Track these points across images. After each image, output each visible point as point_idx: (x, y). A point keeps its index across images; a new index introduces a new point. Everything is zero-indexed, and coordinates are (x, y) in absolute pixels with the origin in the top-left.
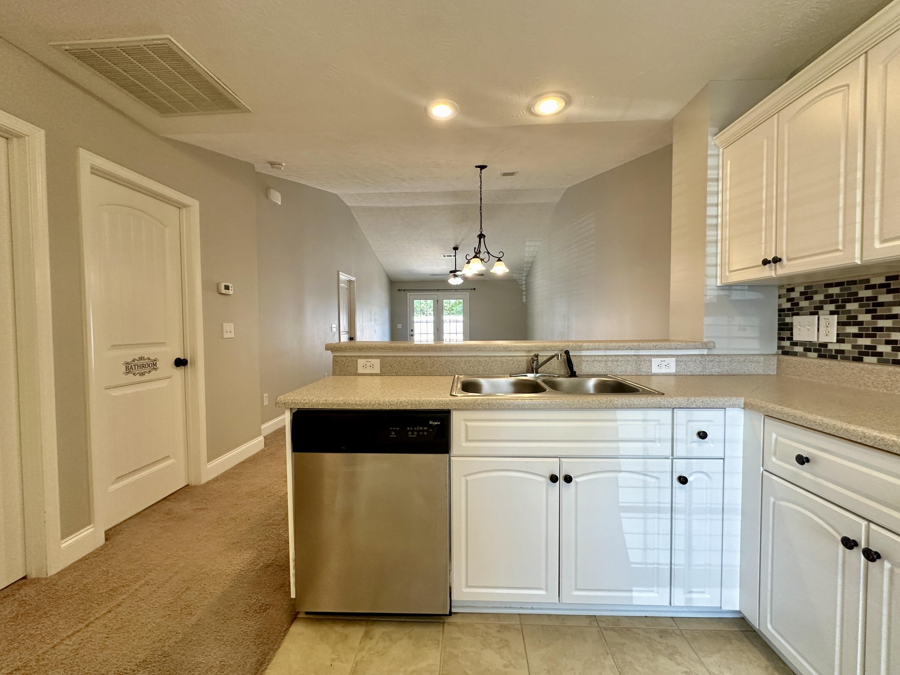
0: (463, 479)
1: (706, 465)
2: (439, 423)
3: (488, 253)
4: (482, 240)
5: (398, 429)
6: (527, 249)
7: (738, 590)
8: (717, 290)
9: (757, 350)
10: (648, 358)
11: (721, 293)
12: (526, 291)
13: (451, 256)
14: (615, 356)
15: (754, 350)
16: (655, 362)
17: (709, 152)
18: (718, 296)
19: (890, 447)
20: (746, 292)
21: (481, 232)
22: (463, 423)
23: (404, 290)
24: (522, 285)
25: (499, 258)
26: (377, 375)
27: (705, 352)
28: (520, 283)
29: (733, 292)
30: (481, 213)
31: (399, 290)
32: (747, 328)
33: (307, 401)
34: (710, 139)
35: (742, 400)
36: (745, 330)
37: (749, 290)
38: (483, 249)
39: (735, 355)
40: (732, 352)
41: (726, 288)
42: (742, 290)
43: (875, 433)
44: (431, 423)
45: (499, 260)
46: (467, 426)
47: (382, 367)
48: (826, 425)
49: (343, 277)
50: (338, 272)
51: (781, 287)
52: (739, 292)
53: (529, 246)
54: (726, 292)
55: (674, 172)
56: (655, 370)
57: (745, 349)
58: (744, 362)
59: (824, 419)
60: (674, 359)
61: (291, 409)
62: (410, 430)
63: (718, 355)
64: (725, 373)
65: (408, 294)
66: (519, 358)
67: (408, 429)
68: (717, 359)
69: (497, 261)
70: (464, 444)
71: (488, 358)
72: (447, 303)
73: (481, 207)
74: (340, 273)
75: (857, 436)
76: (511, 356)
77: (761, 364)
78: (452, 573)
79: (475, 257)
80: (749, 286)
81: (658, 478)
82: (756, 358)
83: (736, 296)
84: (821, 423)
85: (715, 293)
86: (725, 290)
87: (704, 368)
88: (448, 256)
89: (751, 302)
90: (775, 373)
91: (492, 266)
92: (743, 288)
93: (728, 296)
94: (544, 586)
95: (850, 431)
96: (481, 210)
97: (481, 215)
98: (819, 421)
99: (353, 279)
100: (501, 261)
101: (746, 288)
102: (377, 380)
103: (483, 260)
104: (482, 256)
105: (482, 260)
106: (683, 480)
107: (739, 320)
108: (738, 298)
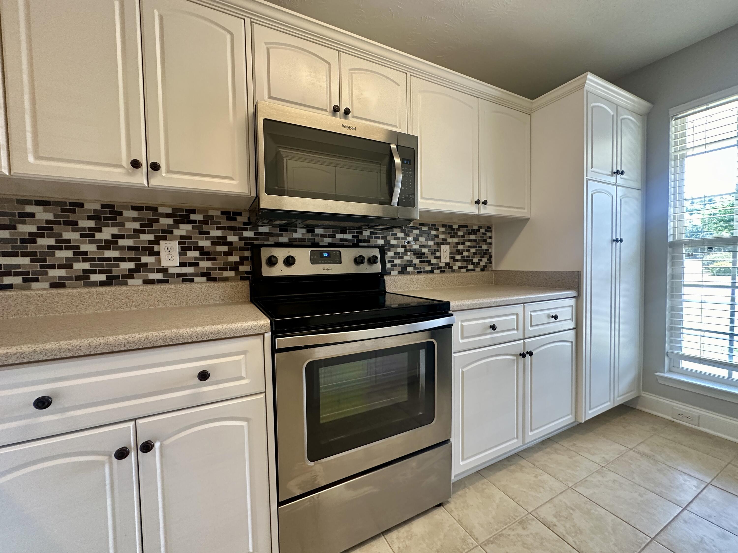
19: (155, 342)
43: (137, 336)
48: (78, 347)
59: (71, 342)
75: (121, 345)
84: (70, 347)
95: (111, 343)
98: (67, 347)
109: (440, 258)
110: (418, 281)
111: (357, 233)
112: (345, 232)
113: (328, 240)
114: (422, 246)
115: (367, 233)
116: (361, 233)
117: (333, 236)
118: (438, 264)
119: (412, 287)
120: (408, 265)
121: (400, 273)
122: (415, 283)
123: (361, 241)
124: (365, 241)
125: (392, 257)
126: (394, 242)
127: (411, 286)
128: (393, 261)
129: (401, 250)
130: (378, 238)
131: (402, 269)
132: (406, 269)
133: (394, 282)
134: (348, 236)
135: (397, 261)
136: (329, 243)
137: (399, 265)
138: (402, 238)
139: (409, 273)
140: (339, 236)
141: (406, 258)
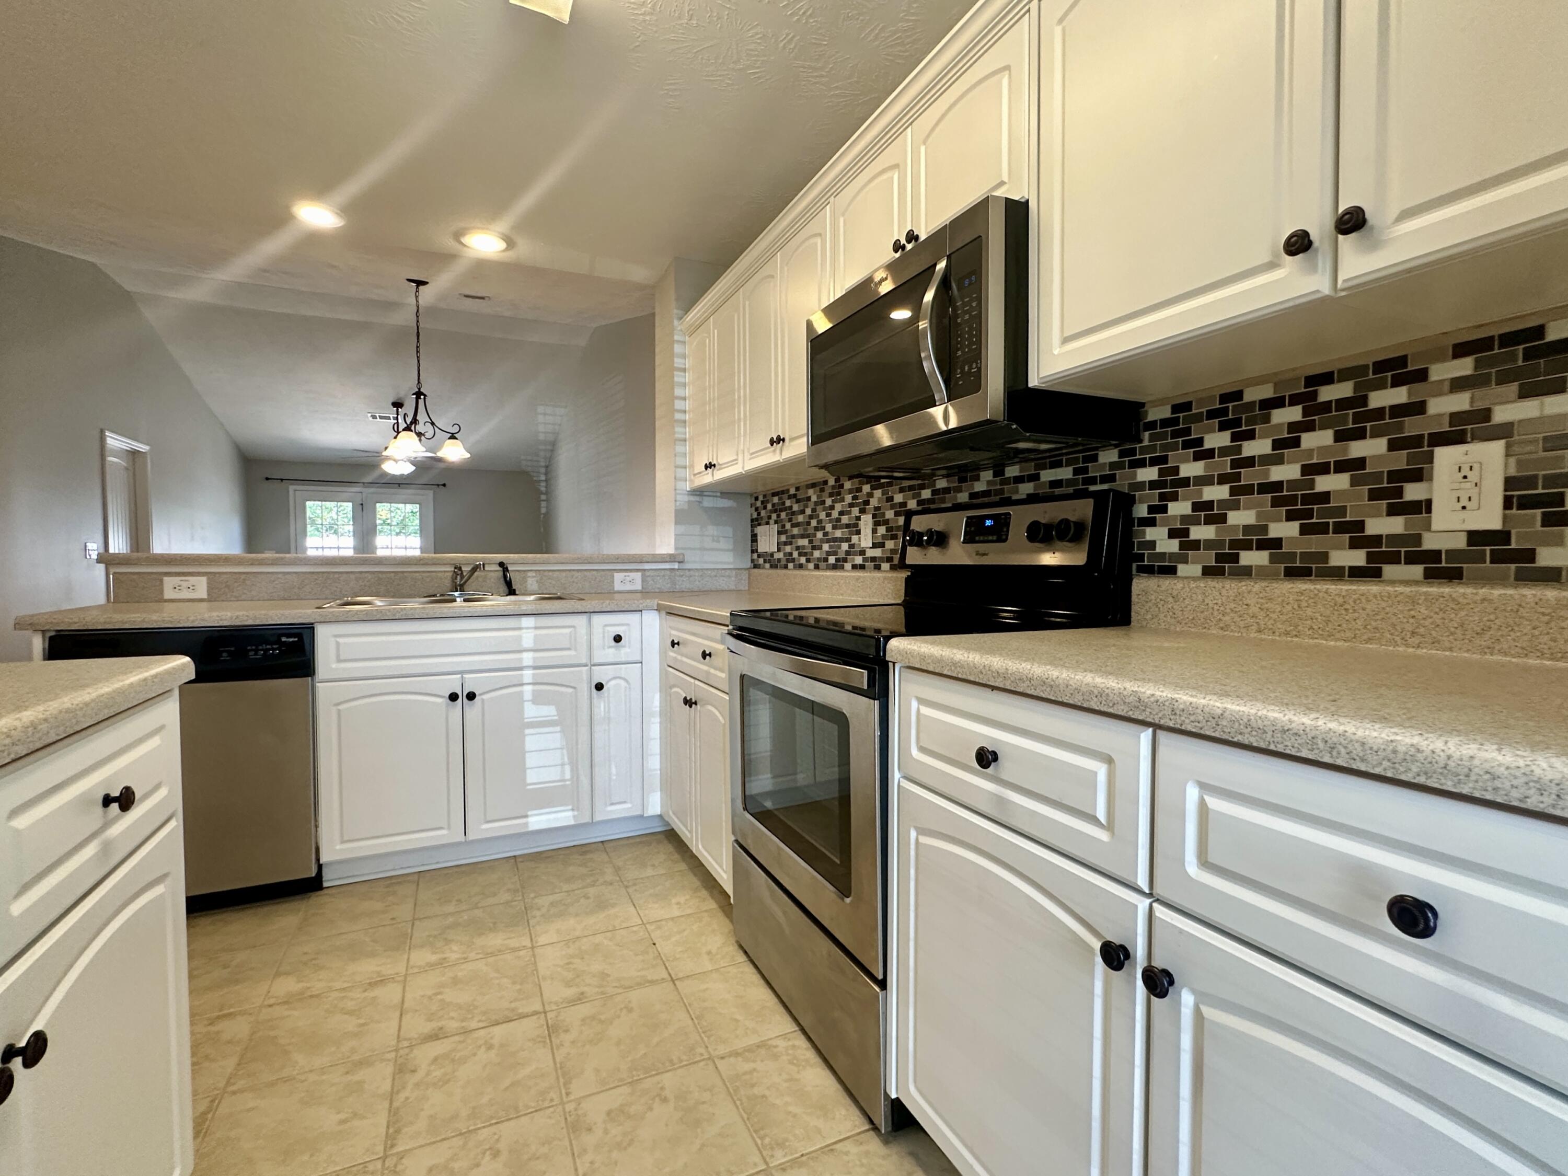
0: (334, 709)
1: (623, 670)
2: (296, 639)
3: (433, 424)
4: (421, 402)
5: (233, 649)
6: (541, 418)
7: (659, 793)
8: (688, 495)
9: (728, 563)
10: (610, 573)
11: (692, 498)
12: (546, 493)
13: (389, 418)
14: (570, 570)
15: (725, 563)
16: (618, 577)
17: (676, 338)
18: (689, 502)
20: (719, 499)
21: (419, 389)
22: (333, 639)
23: (282, 480)
24: (540, 481)
25: (453, 434)
26: (201, 600)
27: (676, 566)
28: (535, 479)
29: (704, 498)
30: (418, 357)
31: (267, 479)
32: (721, 539)
33: (76, 620)
34: (676, 322)
35: (656, 602)
36: (719, 542)
37: (721, 497)
38: (422, 417)
39: (707, 569)
40: (706, 566)
41: (698, 493)
42: (714, 496)
44: (284, 639)
45: (453, 437)
46: (338, 644)
47: (210, 589)
49: (114, 441)
50: (102, 432)
51: (751, 495)
52: (712, 498)
53: (545, 414)
54: (697, 498)
55: (657, 350)
56: (618, 586)
57: (717, 563)
58: (716, 576)
60: (639, 574)
61: (44, 632)
62: (252, 650)
63: (689, 570)
64: (696, 589)
65: (292, 488)
66: (440, 575)
67: (249, 648)
68: (687, 573)
69: (449, 438)
70: (334, 666)
71: (392, 574)
72: (383, 510)
73: (417, 347)
74: (107, 433)
76: (429, 572)
77: (733, 579)
78: (319, 829)
79: (408, 429)
80: (722, 493)
81: (574, 688)
82: (728, 573)
83: (708, 502)
85: (686, 498)
86: (696, 495)
87: (674, 583)
88: (381, 417)
89: (723, 509)
90: (747, 588)
91: (439, 446)
92: (715, 494)
93: (700, 502)
94: (446, 826)
96: (418, 352)
97: (419, 361)
99: (143, 448)
100: (456, 438)
101: (719, 494)
102: (204, 605)
103: (424, 435)
104: (420, 428)
105: (419, 435)
106: (599, 687)
107: (712, 530)
108: (711, 505)
109: (1429, 510)
110: (1269, 605)
111: (1087, 459)
112: (1057, 465)
113: (1027, 488)
114: (1311, 470)
115: (1109, 456)
116: (1095, 459)
117: (1035, 478)
118: (1418, 539)
119: (1242, 624)
120: (1247, 545)
121: (1208, 572)
122: (1254, 609)
123: (1093, 481)
124: (1105, 479)
125: (1184, 519)
126: (1191, 469)
127: (1237, 619)
128: (1186, 533)
129: (1217, 493)
130: (1141, 464)
131: (1220, 558)
132: (1235, 558)
133: (1171, 599)
134: (1065, 473)
135: (1200, 532)
136: (1028, 495)
137: (1209, 544)
138: (1224, 451)
139: (1246, 572)
140: (1048, 475)
141: (1240, 518)
